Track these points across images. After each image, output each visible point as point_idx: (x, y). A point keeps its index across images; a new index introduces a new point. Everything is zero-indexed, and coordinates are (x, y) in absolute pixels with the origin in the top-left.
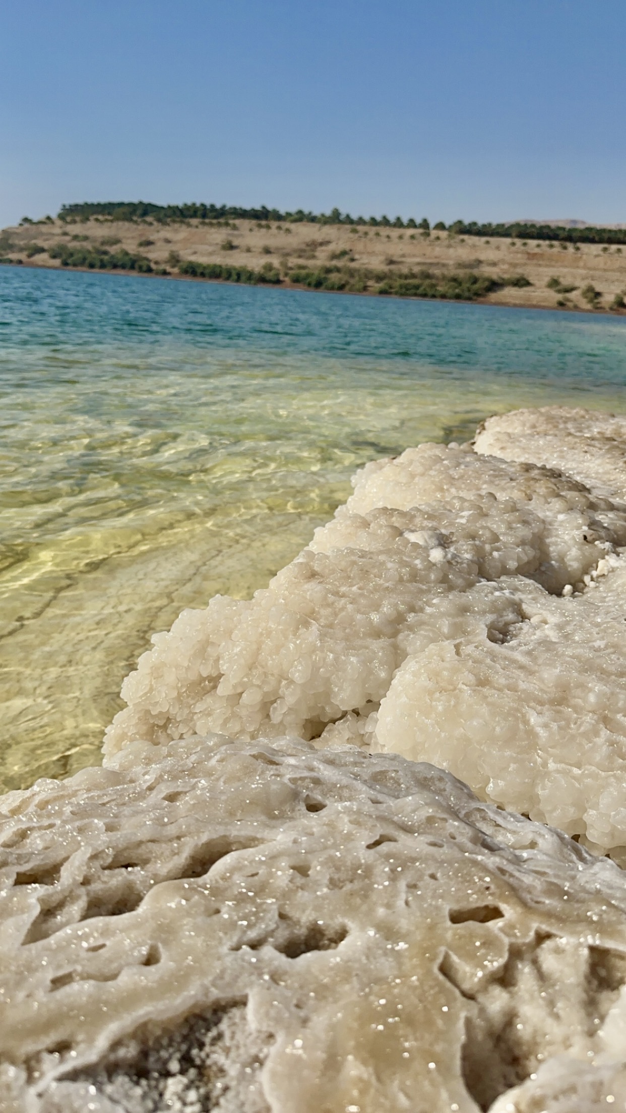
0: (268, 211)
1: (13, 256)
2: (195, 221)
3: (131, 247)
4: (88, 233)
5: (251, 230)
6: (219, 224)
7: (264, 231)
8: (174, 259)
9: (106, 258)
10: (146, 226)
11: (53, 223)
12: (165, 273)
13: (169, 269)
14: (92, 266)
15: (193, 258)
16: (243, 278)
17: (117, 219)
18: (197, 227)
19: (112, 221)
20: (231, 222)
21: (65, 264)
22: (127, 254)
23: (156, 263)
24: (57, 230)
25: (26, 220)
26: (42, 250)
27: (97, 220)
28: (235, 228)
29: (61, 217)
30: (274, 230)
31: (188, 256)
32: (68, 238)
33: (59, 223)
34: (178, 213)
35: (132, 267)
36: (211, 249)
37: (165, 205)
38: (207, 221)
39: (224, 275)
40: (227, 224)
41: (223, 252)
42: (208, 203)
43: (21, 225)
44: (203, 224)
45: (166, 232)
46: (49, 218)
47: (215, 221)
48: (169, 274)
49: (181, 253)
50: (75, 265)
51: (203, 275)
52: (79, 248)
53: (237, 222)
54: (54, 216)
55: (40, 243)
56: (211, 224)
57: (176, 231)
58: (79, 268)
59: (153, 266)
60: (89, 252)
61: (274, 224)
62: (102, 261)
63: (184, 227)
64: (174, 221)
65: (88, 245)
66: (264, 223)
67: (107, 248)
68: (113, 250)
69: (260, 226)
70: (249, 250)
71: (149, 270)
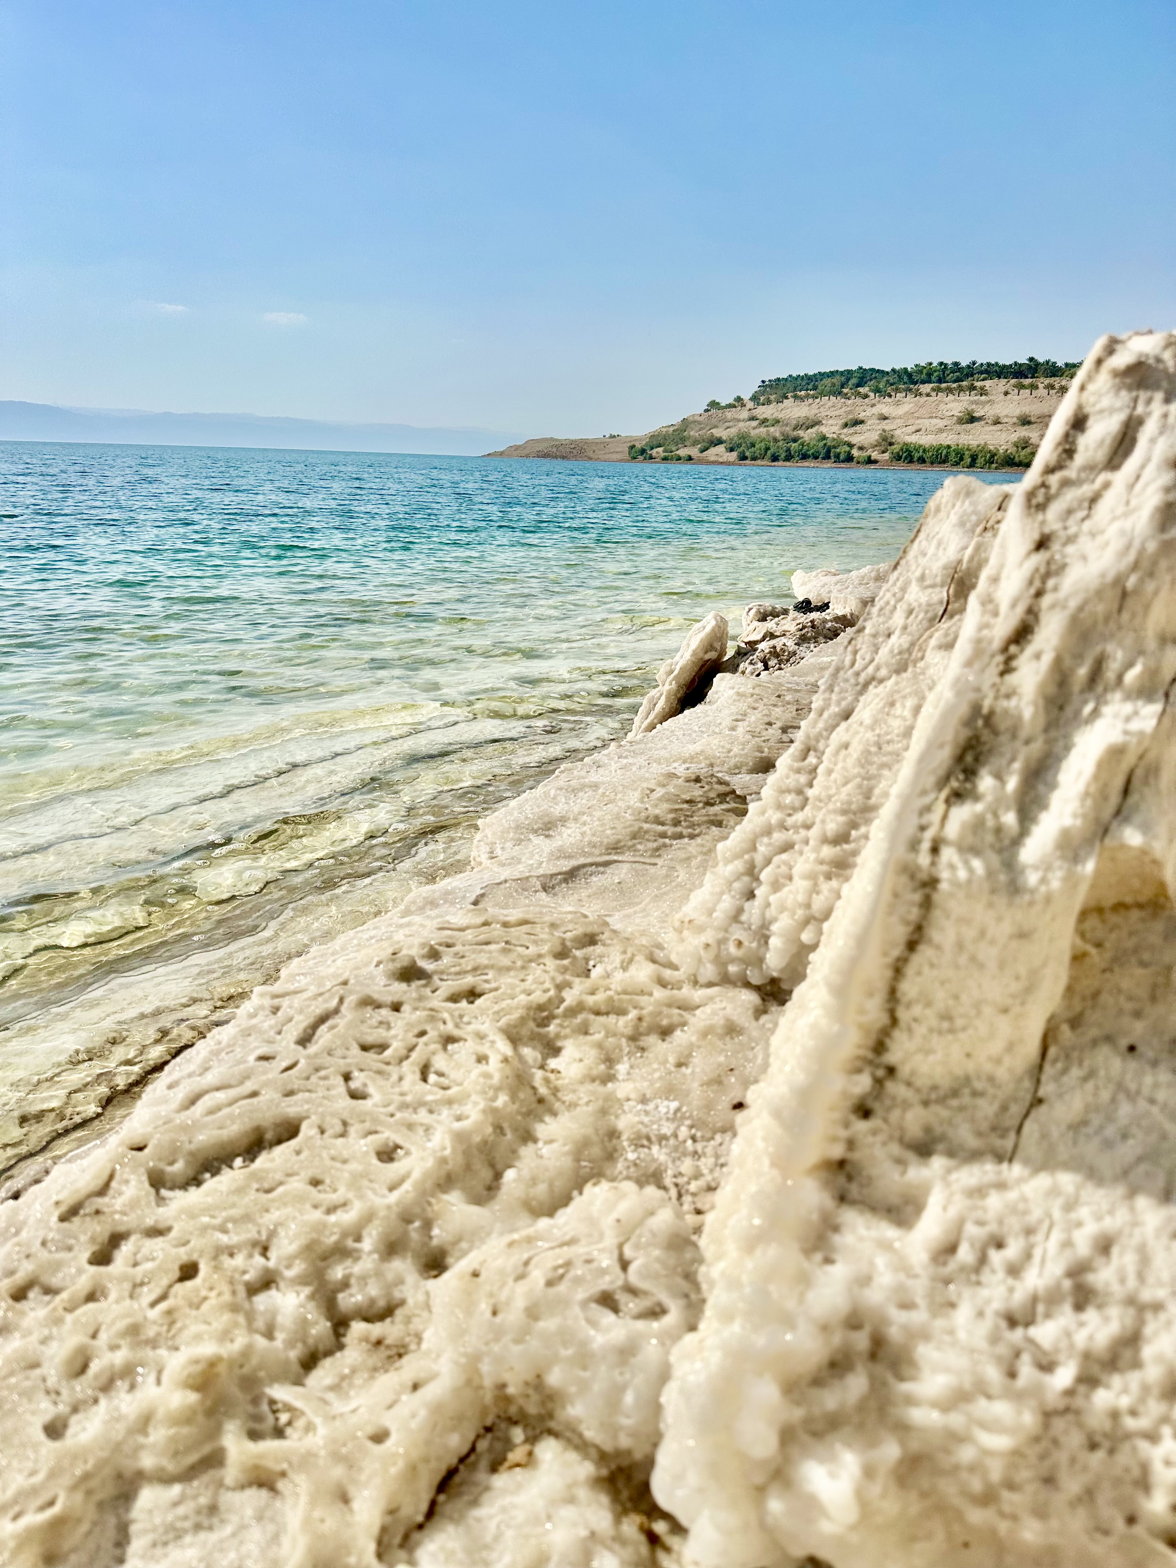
0: (1038, 364)
1: (683, 452)
2: (926, 388)
3: (831, 429)
4: (780, 416)
5: (1006, 393)
6: (961, 389)
7: (1026, 392)
8: (886, 441)
9: (794, 446)
10: (859, 400)
11: (743, 405)
12: (870, 461)
13: (875, 455)
14: (775, 458)
15: (913, 439)
16: (980, 461)
17: (822, 394)
18: (928, 395)
19: (815, 397)
20: (978, 384)
21: (743, 458)
22: (824, 438)
23: (861, 448)
24: (745, 414)
25: (714, 404)
26: (720, 442)
27: (796, 397)
28: (983, 392)
29: (754, 398)
30: (1042, 391)
31: (906, 436)
32: (754, 423)
33: (750, 405)
34: (906, 379)
35: (827, 457)
36: (941, 424)
37: (888, 369)
38: (944, 385)
39: (953, 458)
40: (972, 388)
41: (959, 428)
42: (949, 361)
43: (706, 411)
44: (938, 390)
45: (884, 406)
46: (739, 399)
47: (955, 385)
48: (875, 462)
49: (898, 432)
50: (754, 459)
51: (922, 460)
52: (764, 436)
53: (988, 384)
54: (746, 397)
55: (718, 433)
56: (950, 391)
57: (898, 404)
58: (759, 462)
59: (855, 452)
60: (776, 440)
61: (1042, 382)
62: (788, 450)
63: (910, 397)
64: (897, 390)
65: (775, 431)
66: (1027, 382)
67: (801, 433)
68: (808, 435)
69: (1022, 387)
70: (997, 422)
71: (849, 458)
